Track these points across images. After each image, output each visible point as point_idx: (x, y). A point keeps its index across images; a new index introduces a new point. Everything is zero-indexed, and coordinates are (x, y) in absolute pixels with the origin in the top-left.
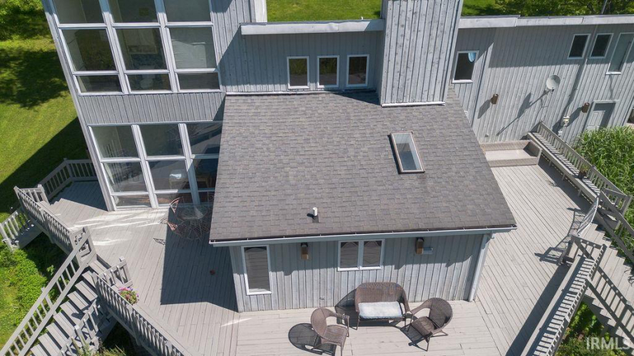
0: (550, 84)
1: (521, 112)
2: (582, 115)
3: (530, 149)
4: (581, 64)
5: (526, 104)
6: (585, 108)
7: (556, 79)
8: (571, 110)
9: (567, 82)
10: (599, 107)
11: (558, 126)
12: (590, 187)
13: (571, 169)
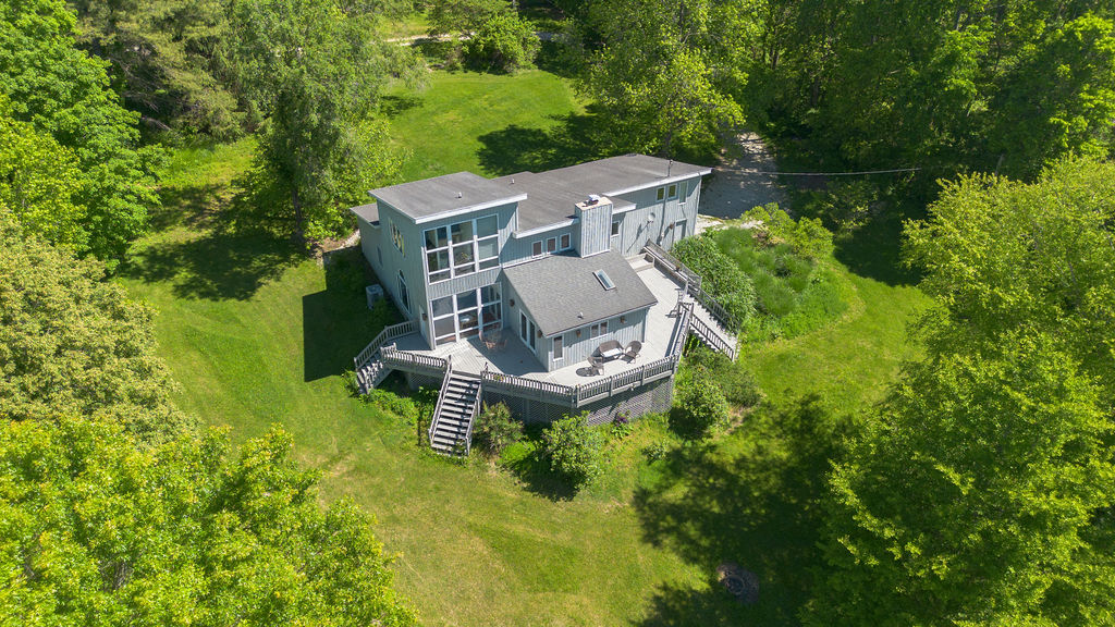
0: (650, 219)
1: (638, 235)
2: (671, 231)
3: (647, 259)
4: (664, 203)
5: (640, 230)
6: (671, 227)
7: (653, 214)
8: (664, 229)
9: (659, 215)
10: (678, 224)
11: (659, 239)
12: (682, 275)
13: (671, 267)
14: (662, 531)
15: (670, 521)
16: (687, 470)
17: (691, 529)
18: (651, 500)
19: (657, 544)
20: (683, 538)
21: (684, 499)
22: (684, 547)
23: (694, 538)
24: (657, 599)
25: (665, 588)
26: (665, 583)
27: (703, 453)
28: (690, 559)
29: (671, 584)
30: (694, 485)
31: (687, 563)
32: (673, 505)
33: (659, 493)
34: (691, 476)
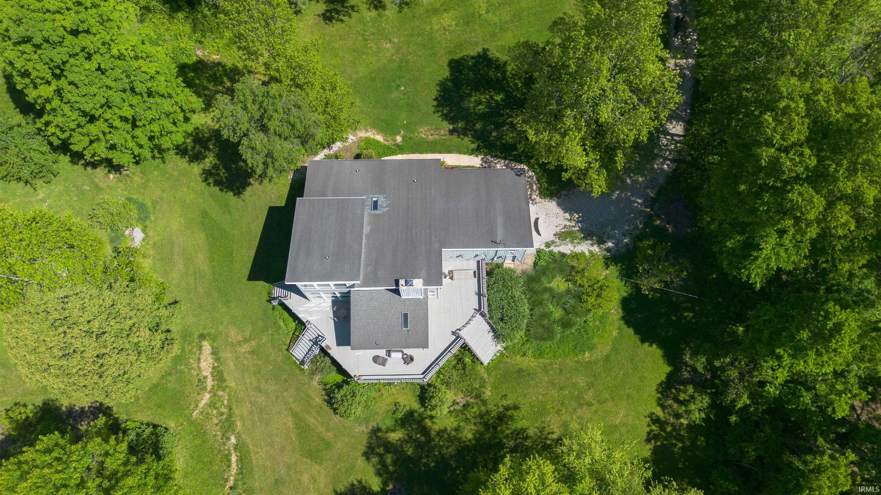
14: (375, 454)
15: (381, 450)
16: (410, 425)
17: (389, 458)
18: (380, 434)
19: (368, 459)
20: (382, 462)
21: (397, 441)
22: (379, 466)
23: (387, 464)
24: (353, 485)
25: (360, 482)
26: (361, 479)
27: (426, 418)
28: (378, 474)
29: (363, 481)
30: (408, 435)
31: (376, 475)
32: (389, 442)
33: (387, 432)
34: (409, 429)
